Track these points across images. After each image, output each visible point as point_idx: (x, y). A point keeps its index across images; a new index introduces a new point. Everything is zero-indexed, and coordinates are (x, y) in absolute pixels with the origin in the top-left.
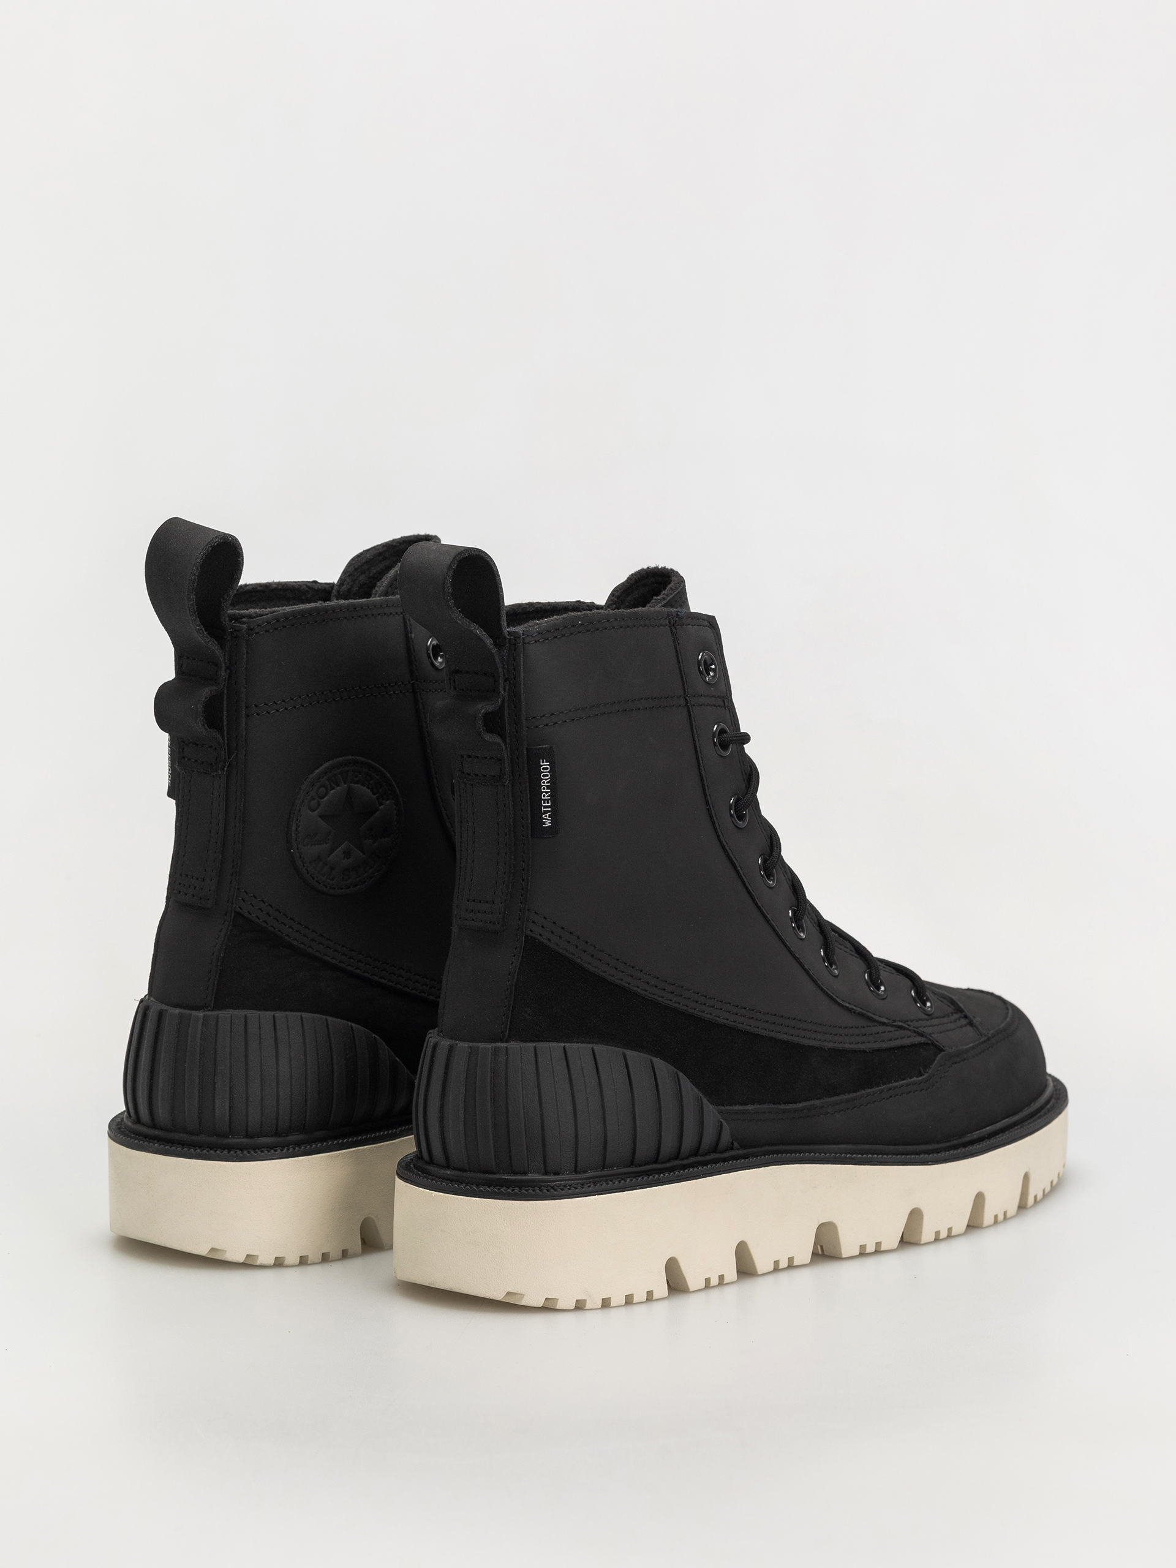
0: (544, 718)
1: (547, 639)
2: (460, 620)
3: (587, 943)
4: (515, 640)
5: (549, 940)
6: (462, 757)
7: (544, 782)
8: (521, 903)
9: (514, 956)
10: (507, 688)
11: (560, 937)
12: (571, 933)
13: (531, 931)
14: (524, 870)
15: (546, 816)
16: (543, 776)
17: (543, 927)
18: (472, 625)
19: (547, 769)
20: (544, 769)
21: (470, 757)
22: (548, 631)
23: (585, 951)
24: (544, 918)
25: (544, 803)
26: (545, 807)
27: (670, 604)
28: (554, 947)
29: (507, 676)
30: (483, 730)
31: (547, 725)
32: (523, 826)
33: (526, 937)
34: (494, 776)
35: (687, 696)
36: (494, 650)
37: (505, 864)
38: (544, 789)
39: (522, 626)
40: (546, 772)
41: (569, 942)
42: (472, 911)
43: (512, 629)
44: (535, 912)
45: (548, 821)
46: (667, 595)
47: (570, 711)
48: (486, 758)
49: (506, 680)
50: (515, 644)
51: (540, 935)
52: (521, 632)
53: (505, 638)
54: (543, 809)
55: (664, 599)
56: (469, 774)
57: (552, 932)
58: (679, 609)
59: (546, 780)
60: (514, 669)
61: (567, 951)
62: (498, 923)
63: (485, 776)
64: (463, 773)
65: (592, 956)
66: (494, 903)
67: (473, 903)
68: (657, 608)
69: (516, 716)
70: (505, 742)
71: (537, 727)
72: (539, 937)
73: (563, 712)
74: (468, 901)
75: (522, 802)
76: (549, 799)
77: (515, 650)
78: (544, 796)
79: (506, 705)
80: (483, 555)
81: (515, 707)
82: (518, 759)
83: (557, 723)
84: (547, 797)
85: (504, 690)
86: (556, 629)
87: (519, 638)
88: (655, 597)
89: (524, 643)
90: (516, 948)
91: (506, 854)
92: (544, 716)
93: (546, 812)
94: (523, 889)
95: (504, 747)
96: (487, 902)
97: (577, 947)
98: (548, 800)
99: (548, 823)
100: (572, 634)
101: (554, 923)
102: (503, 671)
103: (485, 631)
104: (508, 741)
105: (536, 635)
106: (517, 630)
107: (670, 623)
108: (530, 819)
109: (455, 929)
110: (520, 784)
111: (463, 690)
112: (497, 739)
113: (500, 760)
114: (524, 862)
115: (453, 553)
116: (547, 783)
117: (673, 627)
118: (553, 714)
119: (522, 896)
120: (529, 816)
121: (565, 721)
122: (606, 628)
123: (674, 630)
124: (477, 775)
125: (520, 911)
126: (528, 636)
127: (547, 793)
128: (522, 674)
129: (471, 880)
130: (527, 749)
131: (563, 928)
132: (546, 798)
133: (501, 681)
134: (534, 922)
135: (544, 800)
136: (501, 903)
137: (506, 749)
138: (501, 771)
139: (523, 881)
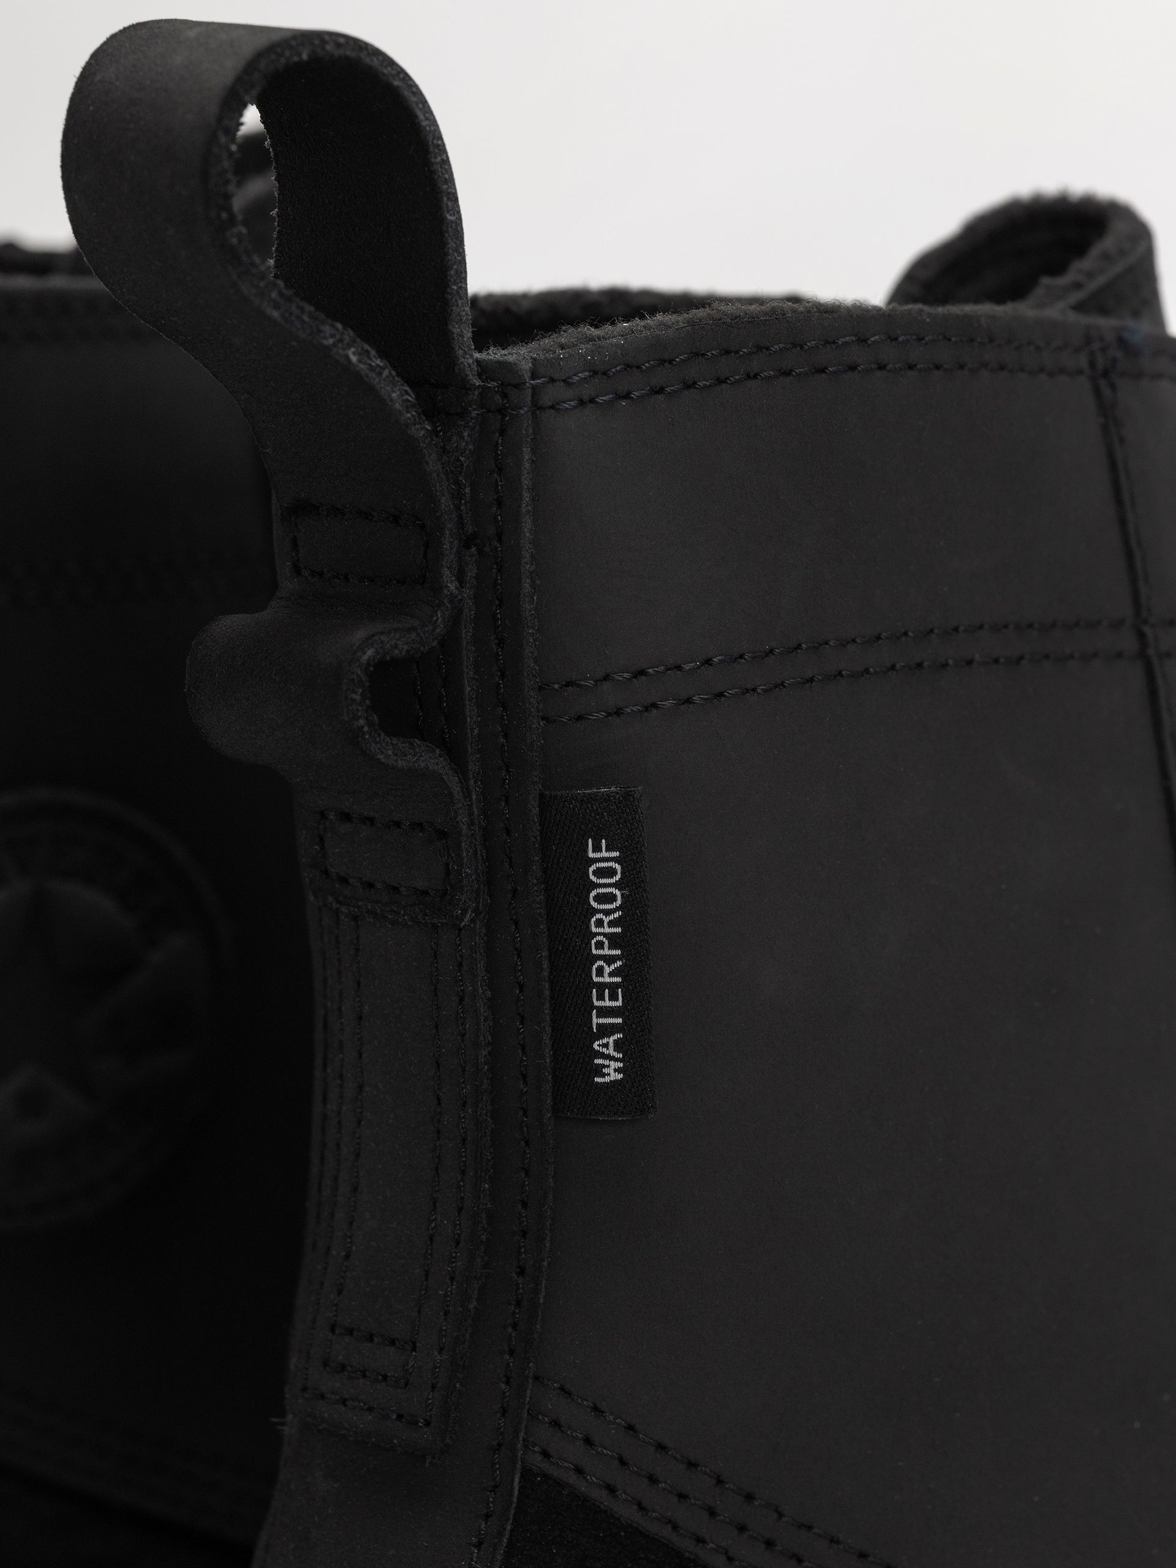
0: (607, 685)
1: (627, 396)
2: (276, 306)
3: (749, 1498)
4: (505, 396)
5: (611, 1490)
6: (323, 815)
7: (600, 923)
8: (512, 1353)
9: (479, 1545)
10: (471, 571)
11: (653, 1480)
12: (692, 1465)
13: (545, 1454)
14: (524, 1234)
15: (606, 1046)
16: (598, 898)
17: (588, 1441)
18: (327, 329)
19: (611, 872)
20: (599, 873)
21: (346, 817)
22: (628, 366)
23: (742, 1529)
24: (595, 1409)
25: (601, 997)
26: (604, 1012)
27: (1097, 304)
28: (628, 1513)
29: (470, 529)
30: (370, 724)
31: (618, 712)
32: (524, 1077)
33: (527, 1474)
34: (425, 893)
35: (1145, 621)
36: (421, 430)
37: (460, 1210)
38: (600, 945)
39: (534, 345)
40: (607, 886)
41: (682, 1496)
42: (343, 1367)
43: (494, 354)
44: (562, 1389)
45: (614, 1065)
46: (1090, 275)
47: (708, 662)
48: (398, 824)
49: (468, 542)
50: (502, 411)
51: (579, 1471)
52: (526, 366)
53: (465, 387)
54: (595, 1020)
55: (1078, 286)
56: (344, 880)
57: (623, 1462)
58: (1130, 323)
59: (607, 913)
60: (499, 503)
61: (675, 1527)
62: (428, 1424)
63: (395, 889)
64: (326, 872)
65: (769, 1544)
66: (414, 1349)
67: (347, 1339)
68: (1056, 312)
69: (503, 676)
70: (460, 767)
71: (580, 718)
72: (572, 1478)
73: (679, 668)
74: (333, 1331)
75: (521, 988)
76: (616, 985)
77: (502, 432)
78: (600, 972)
79: (466, 634)
80: (375, 62)
81: (501, 642)
82: (508, 833)
83: (654, 705)
84: (611, 975)
85: (461, 579)
86: (662, 361)
87: (516, 386)
88: (1046, 281)
89: (537, 407)
90: (487, 1517)
91: (463, 1172)
92: (606, 678)
93: (606, 1031)
94: (518, 1304)
95: (456, 789)
96: (392, 1343)
97: (712, 1513)
98: (613, 987)
99: (612, 1073)
100: (720, 381)
101: (630, 1428)
102: (457, 508)
103: (382, 354)
104: (473, 767)
105: (584, 380)
106: (511, 359)
107: (1092, 365)
108: (548, 1052)
109: (290, 1427)
110: (516, 924)
111: (321, 575)
112: (433, 761)
113: (442, 834)
114: (525, 1205)
115: (247, 51)
116: (611, 924)
117: (1102, 383)
118: (642, 672)
119: (515, 1326)
120: (547, 1039)
121: (688, 701)
122: (853, 368)
123: (1106, 391)
124: (370, 885)
125: (508, 1383)
126: (552, 380)
127: (610, 960)
128: (527, 524)
129: (347, 1257)
130: (542, 796)
131: (661, 1447)
132: (607, 979)
133: (449, 544)
134: (556, 1424)
135: (601, 987)
136: (441, 1350)
137: (467, 795)
138: (448, 873)
139: (522, 1272)
